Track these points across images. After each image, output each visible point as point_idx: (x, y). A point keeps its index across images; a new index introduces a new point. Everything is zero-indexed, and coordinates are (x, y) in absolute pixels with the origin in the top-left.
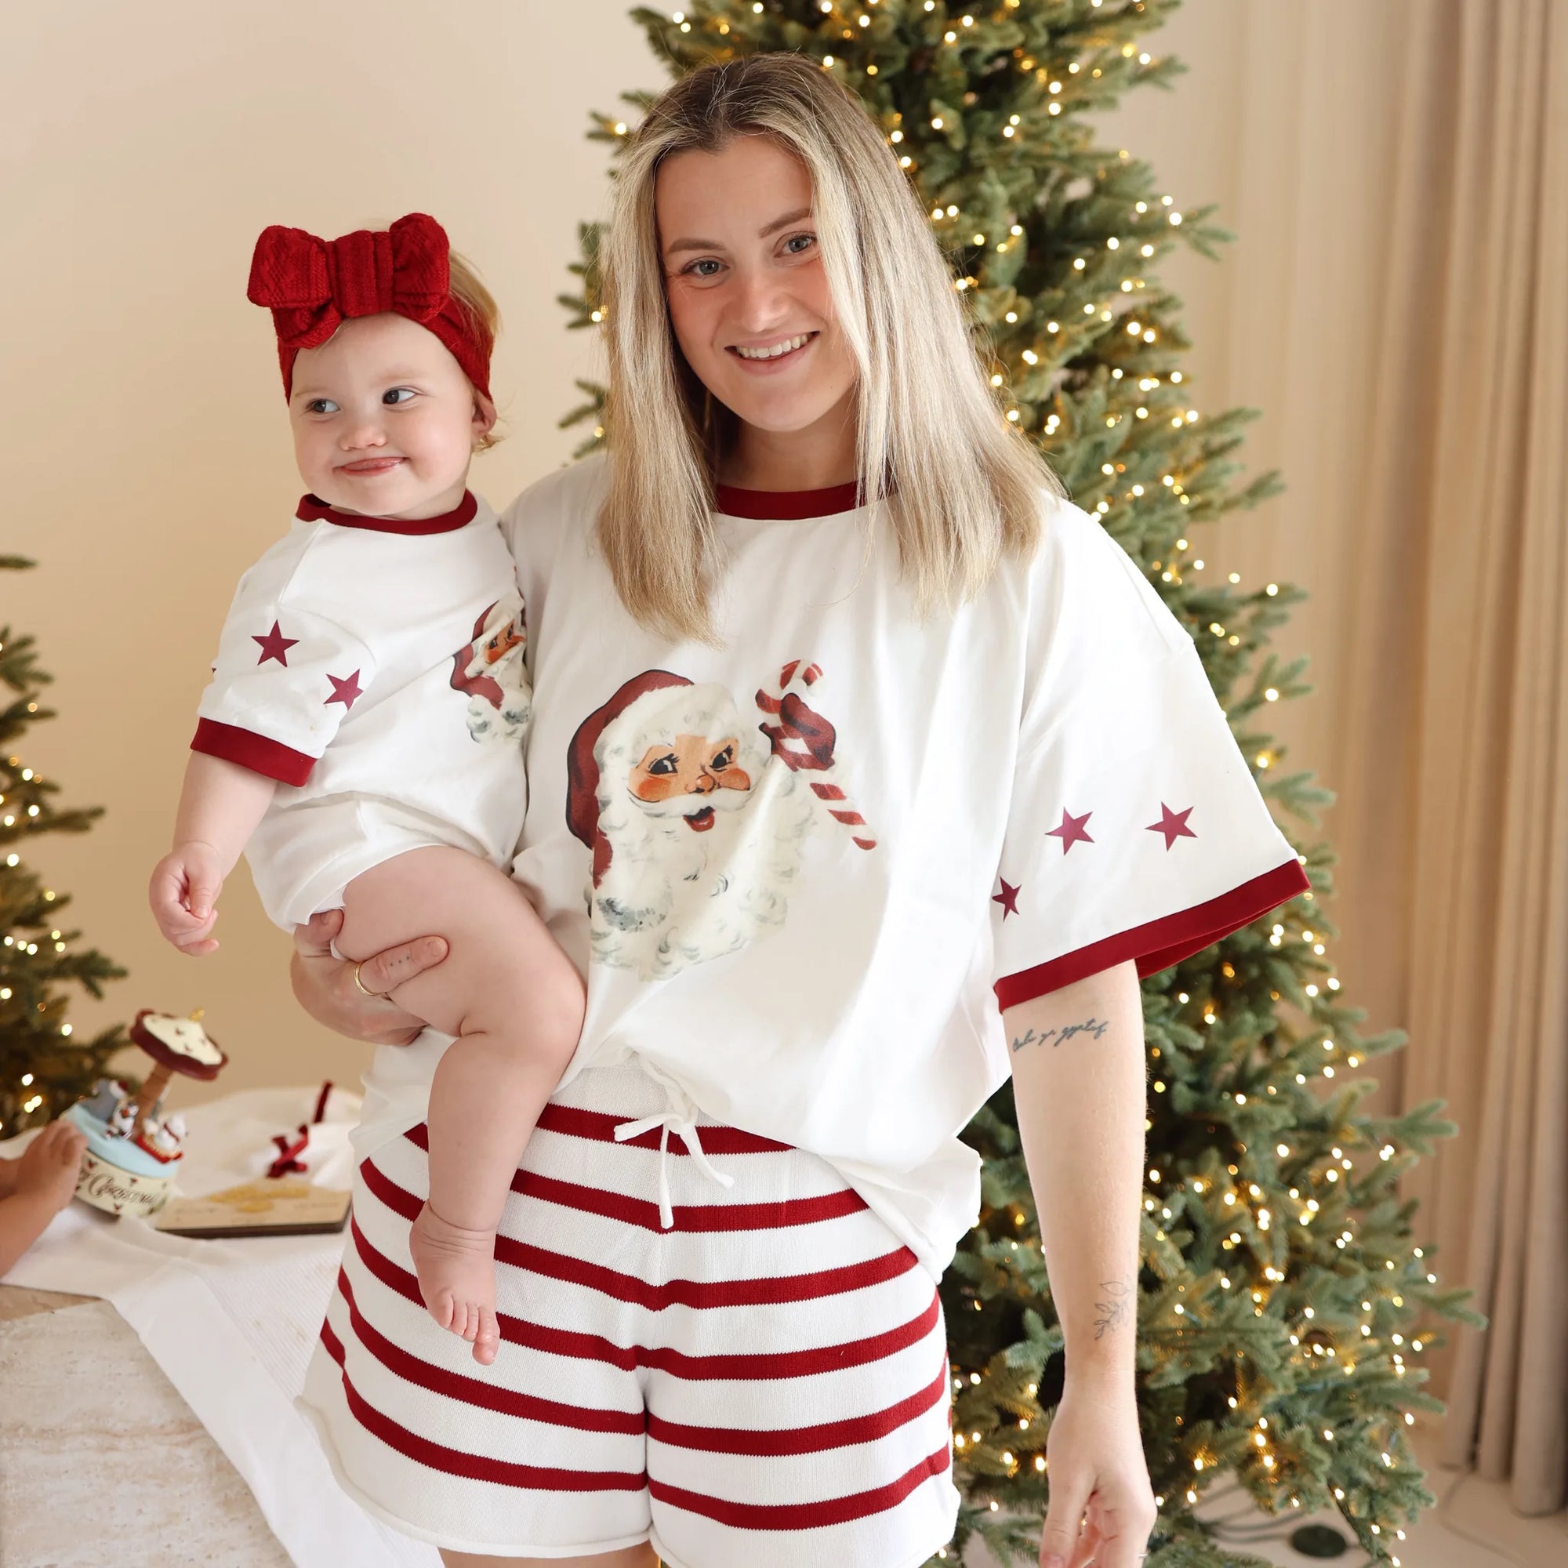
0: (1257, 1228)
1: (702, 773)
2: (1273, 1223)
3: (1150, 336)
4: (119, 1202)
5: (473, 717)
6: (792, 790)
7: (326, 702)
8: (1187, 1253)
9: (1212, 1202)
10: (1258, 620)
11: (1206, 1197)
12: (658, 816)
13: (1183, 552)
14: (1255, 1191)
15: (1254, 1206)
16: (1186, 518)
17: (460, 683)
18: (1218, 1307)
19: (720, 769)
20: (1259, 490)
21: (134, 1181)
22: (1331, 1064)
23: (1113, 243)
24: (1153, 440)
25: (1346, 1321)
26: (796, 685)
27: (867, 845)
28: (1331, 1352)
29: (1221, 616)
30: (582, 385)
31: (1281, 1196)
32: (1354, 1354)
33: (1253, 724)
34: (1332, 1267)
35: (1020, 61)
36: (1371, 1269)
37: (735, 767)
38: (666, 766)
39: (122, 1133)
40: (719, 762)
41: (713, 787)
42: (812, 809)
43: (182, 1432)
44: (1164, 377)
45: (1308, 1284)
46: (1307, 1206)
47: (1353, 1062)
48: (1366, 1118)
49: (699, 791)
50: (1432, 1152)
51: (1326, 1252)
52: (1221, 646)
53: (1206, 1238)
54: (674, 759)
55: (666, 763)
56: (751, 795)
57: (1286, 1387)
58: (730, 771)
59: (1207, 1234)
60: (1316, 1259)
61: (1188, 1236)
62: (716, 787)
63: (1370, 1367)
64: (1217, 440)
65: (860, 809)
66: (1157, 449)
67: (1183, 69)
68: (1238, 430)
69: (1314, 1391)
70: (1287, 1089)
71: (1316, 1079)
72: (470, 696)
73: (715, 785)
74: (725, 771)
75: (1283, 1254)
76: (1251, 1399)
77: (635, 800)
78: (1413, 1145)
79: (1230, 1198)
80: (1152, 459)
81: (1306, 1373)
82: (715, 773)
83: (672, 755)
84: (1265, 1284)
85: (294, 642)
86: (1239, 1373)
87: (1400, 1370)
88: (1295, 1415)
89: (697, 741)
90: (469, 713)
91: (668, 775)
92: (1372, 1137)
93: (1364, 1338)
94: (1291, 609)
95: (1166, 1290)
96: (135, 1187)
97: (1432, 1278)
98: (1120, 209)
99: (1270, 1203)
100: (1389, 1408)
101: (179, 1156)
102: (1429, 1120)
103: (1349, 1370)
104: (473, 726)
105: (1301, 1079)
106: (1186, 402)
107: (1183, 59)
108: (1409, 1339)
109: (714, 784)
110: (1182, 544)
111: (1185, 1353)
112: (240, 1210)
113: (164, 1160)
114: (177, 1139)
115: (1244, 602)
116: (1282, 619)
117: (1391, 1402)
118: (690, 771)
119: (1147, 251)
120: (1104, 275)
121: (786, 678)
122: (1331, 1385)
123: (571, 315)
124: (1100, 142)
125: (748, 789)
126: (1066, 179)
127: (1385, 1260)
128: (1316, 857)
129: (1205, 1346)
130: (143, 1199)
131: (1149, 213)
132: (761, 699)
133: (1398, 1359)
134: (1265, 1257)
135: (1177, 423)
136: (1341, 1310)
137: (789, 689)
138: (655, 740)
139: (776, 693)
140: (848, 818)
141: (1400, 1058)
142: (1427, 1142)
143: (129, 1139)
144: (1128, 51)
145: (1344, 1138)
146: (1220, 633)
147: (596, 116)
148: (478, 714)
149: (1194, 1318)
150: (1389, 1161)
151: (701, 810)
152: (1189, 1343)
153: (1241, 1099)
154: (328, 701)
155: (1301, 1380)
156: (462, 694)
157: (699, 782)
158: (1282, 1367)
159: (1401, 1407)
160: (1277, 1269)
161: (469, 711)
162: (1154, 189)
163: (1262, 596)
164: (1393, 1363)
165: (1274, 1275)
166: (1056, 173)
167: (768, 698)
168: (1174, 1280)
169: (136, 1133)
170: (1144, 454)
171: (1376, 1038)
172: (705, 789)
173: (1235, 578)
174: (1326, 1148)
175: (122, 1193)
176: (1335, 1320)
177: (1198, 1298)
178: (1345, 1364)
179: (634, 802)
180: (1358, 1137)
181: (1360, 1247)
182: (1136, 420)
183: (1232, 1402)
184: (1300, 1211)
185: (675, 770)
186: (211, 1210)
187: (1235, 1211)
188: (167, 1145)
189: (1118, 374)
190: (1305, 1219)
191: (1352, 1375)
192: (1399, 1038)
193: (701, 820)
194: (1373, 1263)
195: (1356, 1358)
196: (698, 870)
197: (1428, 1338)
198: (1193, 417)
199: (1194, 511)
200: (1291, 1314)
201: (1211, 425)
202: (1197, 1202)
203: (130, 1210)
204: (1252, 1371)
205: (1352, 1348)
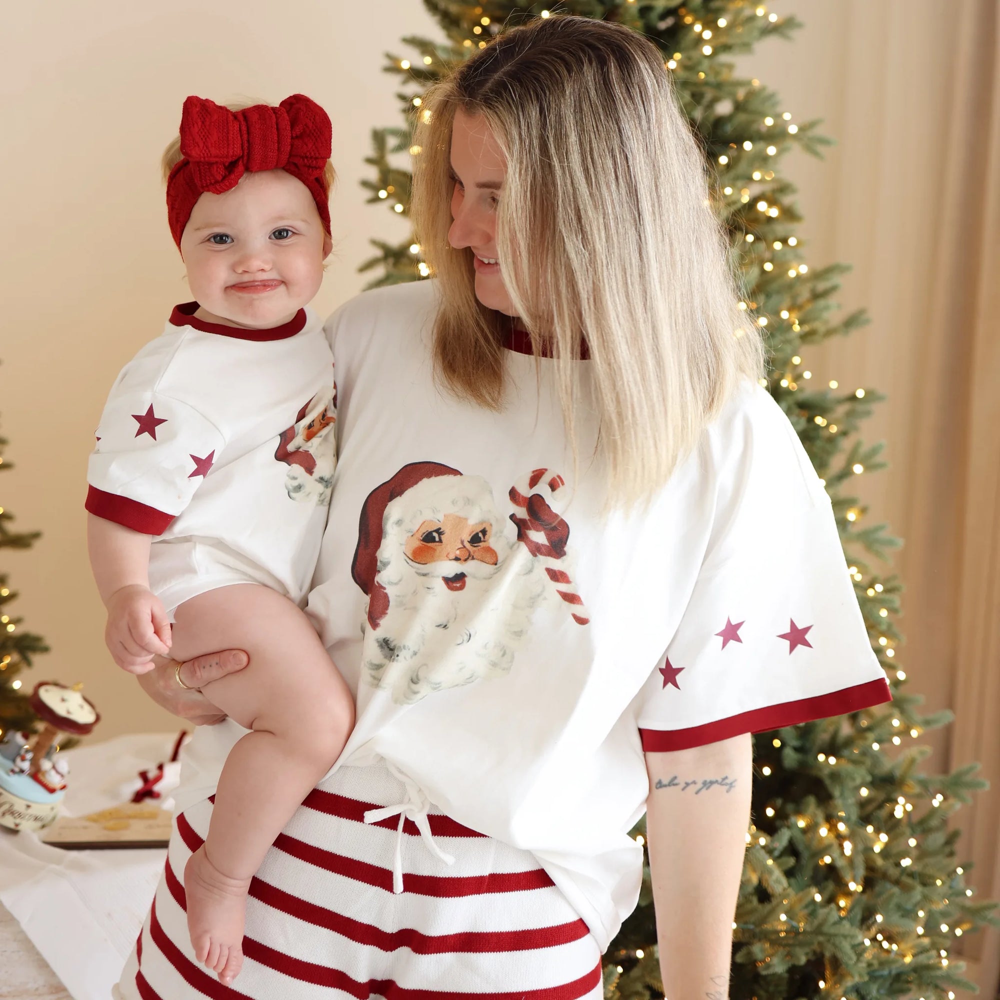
0: (843, 853)
1: (461, 546)
2: (854, 850)
3: (774, 212)
4: (18, 821)
5: (290, 480)
6: (530, 571)
7: (190, 476)
8: (789, 873)
9: (809, 835)
10: (850, 414)
11: (804, 831)
12: (425, 575)
13: (796, 366)
14: (842, 827)
15: (840, 838)
16: (797, 342)
17: (283, 455)
18: (812, 914)
19: (475, 545)
20: (851, 322)
21: (28, 806)
22: (898, 734)
23: (748, 146)
24: (774, 286)
25: (905, 924)
26: (542, 489)
27: (582, 621)
28: (895, 947)
29: (823, 412)
30: (375, 243)
31: (861, 831)
32: (912, 948)
33: (844, 489)
34: (897, 882)
35: (683, 17)
36: (924, 884)
37: (487, 545)
38: (434, 537)
39: (22, 771)
40: (475, 539)
41: (468, 558)
42: (544, 587)
43: (52, 993)
44: (784, 241)
45: (879, 895)
46: (879, 838)
47: (914, 733)
48: (923, 775)
49: (457, 559)
50: (970, 801)
51: (893, 872)
52: (824, 434)
53: (805, 862)
54: (441, 532)
55: (435, 534)
56: (498, 570)
57: (861, 975)
58: (483, 548)
59: (806, 859)
60: (885, 876)
61: (791, 861)
62: (470, 558)
63: (922, 959)
64: (821, 286)
65: (581, 594)
66: (779, 292)
67: (799, 26)
68: (835, 279)
69: (882, 976)
70: (866, 752)
71: (886, 745)
72: (290, 465)
73: (470, 557)
74: (479, 547)
75: (861, 872)
76: (835, 983)
77: (409, 561)
78: (957, 796)
79: (823, 831)
80: (774, 300)
81: (875, 963)
82: (472, 547)
83: (440, 529)
84: (848, 894)
85: (164, 421)
86: (827, 963)
87: (945, 963)
88: (868, 994)
89: (460, 521)
90: (287, 478)
91: (435, 544)
92: (927, 790)
93: (919, 936)
94: (875, 407)
95: (774, 902)
96: (30, 811)
97: (969, 893)
98: (753, 122)
99: (851, 837)
100: (936, 987)
101: (64, 787)
102: (968, 778)
103: (908, 959)
104: (291, 488)
105: (876, 747)
106: (800, 259)
107: (800, 18)
108: (952, 928)
109: (469, 555)
110: (796, 360)
111: (787, 949)
112: (105, 828)
113: (52, 791)
114: (62, 776)
115: (840, 401)
116: (868, 413)
117: (939, 983)
118: (452, 543)
119: (771, 150)
120: (742, 167)
121: (535, 480)
122: (894, 972)
123: (368, 194)
124: (739, 74)
125: (496, 564)
126: (715, 100)
127: (935, 879)
128: (889, 586)
129: (802, 944)
130: (36, 819)
131: (774, 126)
132: (513, 494)
133: (943, 953)
134: (847, 876)
135: (792, 274)
136: (903, 916)
137: (536, 490)
138: (428, 515)
139: (526, 492)
140: (571, 598)
141: (949, 730)
142: (965, 793)
143: (28, 774)
144: (760, 11)
145: (906, 789)
146: (823, 423)
147: (389, 56)
148: (295, 478)
149: (794, 923)
150: (939, 807)
151: (456, 574)
152: (791, 942)
153: (832, 760)
154: (192, 476)
155: (872, 969)
156: (283, 464)
157: (458, 552)
158: (858, 960)
159: (945, 986)
160: (857, 884)
161: (288, 476)
162: (778, 109)
163: (853, 398)
164: (939, 956)
165: (854, 887)
166: (709, 95)
167: (519, 494)
168: (780, 895)
169: (33, 770)
170: (768, 296)
171: (931, 716)
172: (461, 558)
173: (834, 385)
174: (893, 796)
175: (20, 815)
176: (899, 924)
177: (798, 908)
178: (904, 956)
179: (408, 563)
180: (917, 790)
181: (917, 868)
182: (763, 272)
183: (822, 984)
184: (874, 842)
185: (441, 541)
186: (85, 828)
187: (826, 842)
188: (54, 780)
189: (750, 238)
190: (877, 848)
191: (910, 964)
192: (947, 716)
193: (456, 582)
194: (926, 881)
195: (913, 951)
196: (448, 622)
197: (966, 926)
198: (804, 269)
199: (805, 337)
200: (866, 919)
201: (817, 275)
202: (798, 835)
203: (26, 826)
204: (836, 963)
205: (910, 944)
